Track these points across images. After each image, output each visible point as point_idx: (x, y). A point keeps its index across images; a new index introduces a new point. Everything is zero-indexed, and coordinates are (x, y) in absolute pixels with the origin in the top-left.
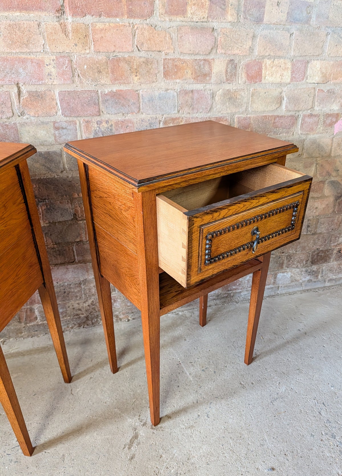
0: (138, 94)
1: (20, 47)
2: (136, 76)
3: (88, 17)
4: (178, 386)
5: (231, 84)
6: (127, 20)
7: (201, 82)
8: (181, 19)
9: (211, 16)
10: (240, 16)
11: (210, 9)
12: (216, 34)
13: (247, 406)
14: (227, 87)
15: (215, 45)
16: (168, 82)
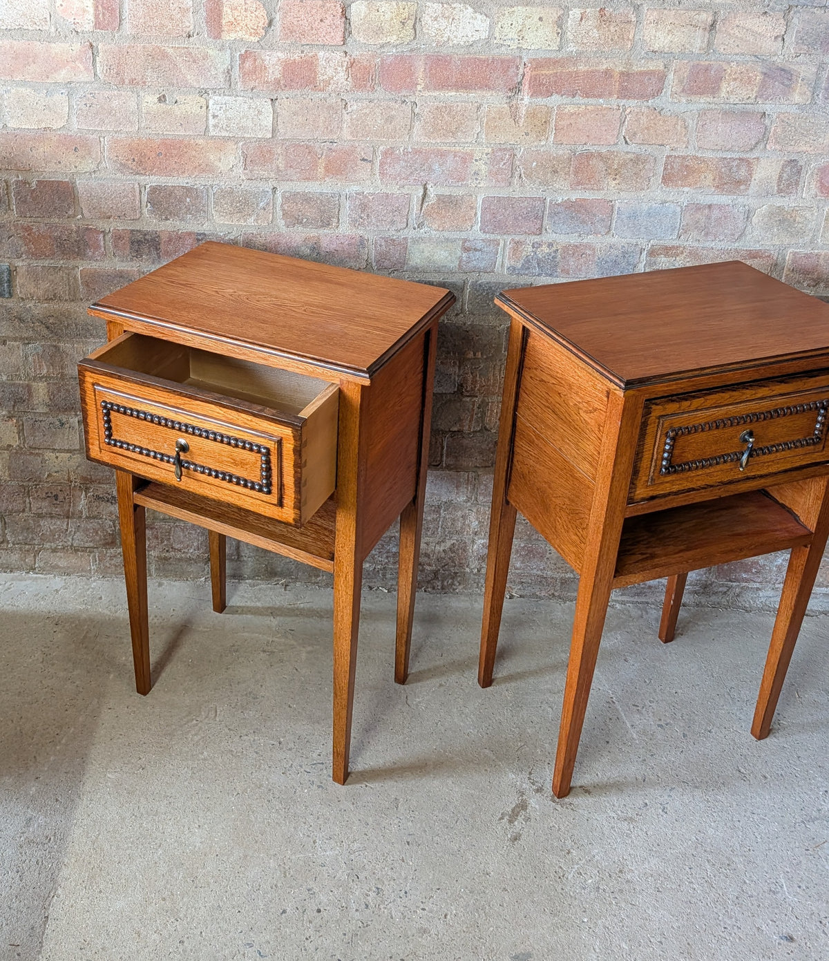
0: (612, 206)
1: (444, 135)
2: (615, 179)
3: (555, 97)
4: (608, 742)
5: (787, 199)
6: (614, 101)
7: (730, 192)
8: (708, 100)
9: (762, 95)
10: (818, 95)
11: (763, 85)
12: (767, 122)
13: (748, 814)
14: (779, 202)
15: (764, 137)
16: (668, 190)
